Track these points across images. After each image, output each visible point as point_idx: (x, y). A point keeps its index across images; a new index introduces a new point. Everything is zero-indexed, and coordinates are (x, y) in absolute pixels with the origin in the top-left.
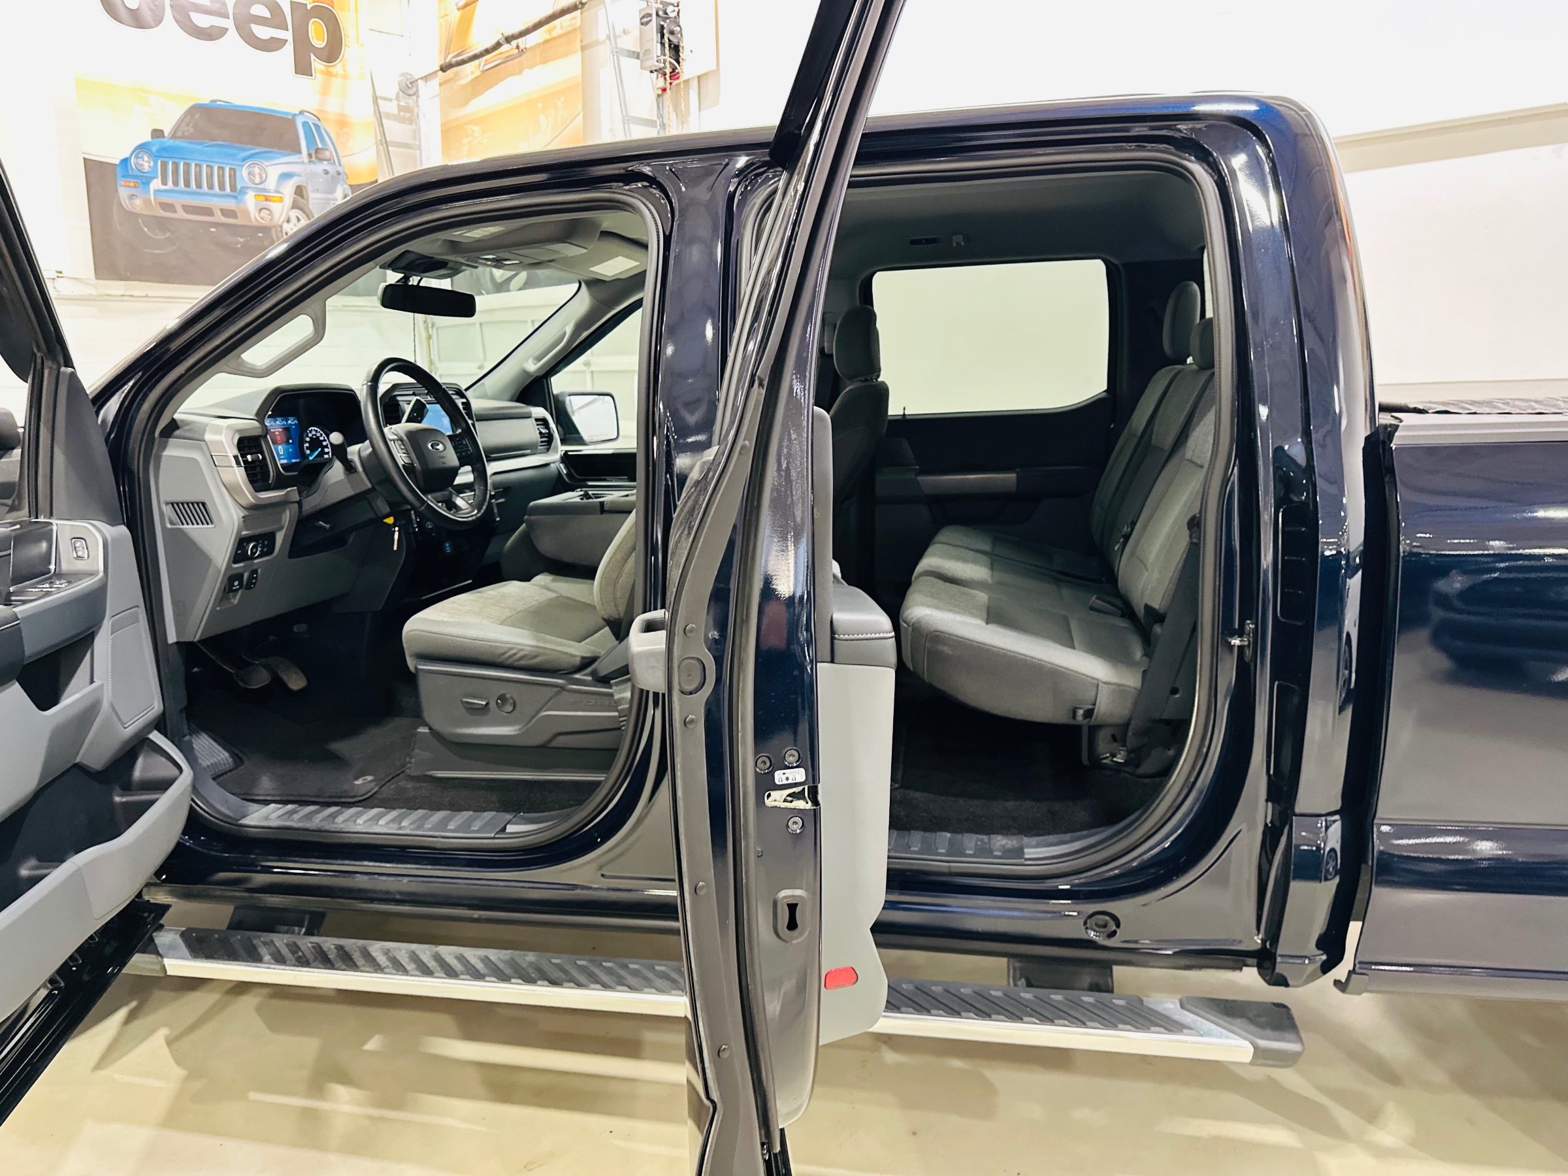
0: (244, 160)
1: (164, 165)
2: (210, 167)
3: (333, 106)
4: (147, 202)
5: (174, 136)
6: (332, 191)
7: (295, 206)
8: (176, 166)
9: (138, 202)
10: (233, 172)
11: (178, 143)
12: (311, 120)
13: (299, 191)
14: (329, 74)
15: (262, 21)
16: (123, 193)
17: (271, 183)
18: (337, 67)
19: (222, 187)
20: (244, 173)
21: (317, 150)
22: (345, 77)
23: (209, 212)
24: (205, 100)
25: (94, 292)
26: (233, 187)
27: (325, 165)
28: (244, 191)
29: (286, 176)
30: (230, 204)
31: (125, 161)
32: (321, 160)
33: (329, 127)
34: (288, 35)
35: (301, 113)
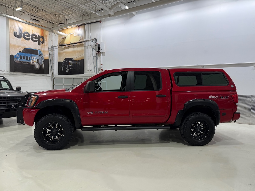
0: (31, 56)
1: (20, 56)
2: (26, 57)
3: (43, 49)
4: (18, 61)
5: (22, 52)
6: (42, 60)
7: (37, 62)
8: (22, 56)
9: (17, 61)
10: (29, 57)
11: (22, 53)
12: (40, 51)
13: (38, 60)
14: (42, 45)
15: (34, 38)
16: (15, 60)
17: (34, 59)
18: (44, 44)
19: (28, 59)
20: (31, 58)
21: (40, 55)
22: (44, 45)
23: (26, 62)
24: (26, 48)
25: (9, 73)
26: (29, 59)
27: (41, 57)
28: (31, 60)
29: (36, 58)
30: (29, 62)
31: (15, 55)
32: (41, 56)
33: (42, 52)
34: (38, 40)
35: (39, 50)
